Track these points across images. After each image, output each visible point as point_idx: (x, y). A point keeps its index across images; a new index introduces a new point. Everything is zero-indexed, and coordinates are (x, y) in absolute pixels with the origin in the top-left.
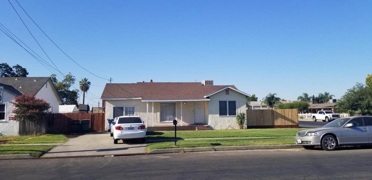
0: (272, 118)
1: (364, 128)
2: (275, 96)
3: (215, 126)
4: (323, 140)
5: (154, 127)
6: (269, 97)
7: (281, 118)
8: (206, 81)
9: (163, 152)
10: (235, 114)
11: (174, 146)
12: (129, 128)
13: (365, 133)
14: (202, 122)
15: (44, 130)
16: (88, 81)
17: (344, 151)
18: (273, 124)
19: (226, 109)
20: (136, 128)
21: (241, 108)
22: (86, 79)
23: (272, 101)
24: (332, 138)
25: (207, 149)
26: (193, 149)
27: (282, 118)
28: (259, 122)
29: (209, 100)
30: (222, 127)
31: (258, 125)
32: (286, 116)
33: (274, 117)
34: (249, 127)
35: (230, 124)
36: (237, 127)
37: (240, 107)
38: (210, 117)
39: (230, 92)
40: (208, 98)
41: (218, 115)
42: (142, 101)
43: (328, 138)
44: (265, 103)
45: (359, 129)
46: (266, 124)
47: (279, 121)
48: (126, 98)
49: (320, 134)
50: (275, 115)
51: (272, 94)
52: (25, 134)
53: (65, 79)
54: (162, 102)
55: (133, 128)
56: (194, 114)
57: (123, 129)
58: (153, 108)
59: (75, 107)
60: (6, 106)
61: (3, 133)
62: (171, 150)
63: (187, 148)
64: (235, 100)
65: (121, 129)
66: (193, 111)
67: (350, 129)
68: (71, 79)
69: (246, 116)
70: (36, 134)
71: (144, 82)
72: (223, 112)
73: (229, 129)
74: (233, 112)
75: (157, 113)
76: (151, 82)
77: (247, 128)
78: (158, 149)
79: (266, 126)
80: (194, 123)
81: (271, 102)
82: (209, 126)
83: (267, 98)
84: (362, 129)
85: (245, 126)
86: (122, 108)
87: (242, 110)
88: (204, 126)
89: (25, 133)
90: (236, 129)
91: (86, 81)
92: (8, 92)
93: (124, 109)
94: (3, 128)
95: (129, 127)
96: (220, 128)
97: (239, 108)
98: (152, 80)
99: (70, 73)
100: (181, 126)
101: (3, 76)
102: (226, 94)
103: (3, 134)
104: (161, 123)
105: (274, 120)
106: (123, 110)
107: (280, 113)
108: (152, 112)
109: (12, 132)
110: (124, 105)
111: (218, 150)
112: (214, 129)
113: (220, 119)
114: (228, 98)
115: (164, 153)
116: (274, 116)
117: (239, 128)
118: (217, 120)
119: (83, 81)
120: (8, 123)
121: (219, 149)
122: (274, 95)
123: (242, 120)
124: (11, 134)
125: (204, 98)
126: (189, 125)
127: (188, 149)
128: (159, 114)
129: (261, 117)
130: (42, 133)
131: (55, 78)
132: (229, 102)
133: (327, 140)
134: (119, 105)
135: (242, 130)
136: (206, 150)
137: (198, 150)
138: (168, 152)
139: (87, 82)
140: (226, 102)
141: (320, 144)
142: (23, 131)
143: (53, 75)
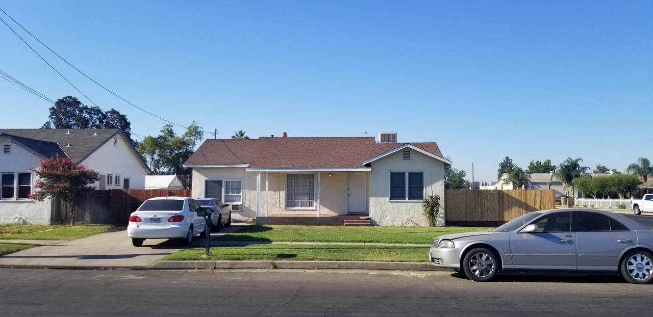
0: (499, 206)
1: (566, 236)
2: (580, 163)
3: (381, 219)
4: (466, 257)
5: (267, 217)
6: (566, 166)
7: (517, 208)
8: (382, 135)
9: (176, 267)
10: (420, 197)
11: (204, 256)
12: (151, 219)
13: (568, 247)
14: (362, 211)
15: (88, 218)
16: (245, 135)
17: (515, 283)
18: (501, 217)
19: (404, 187)
20: (165, 219)
21: (434, 186)
22: (243, 132)
23: (573, 173)
24: (488, 254)
25: (259, 264)
26: (233, 264)
27: (521, 207)
28: (472, 215)
29: (369, 169)
30: (394, 222)
31: (468, 220)
32: (528, 203)
33: (503, 205)
34: (448, 223)
35: (411, 216)
36: (424, 222)
37: (431, 183)
38: (372, 200)
39: (412, 156)
40: (368, 165)
41: (388, 199)
42: (247, 170)
43: (477, 255)
44: (557, 176)
45: (555, 237)
46: (487, 219)
47: (514, 213)
48: (225, 165)
49: (461, 245)
50: (506, 200)
51: (574, 159)
52: (60, 222)
53: (187, 133)
54: (289, 173)
55: (159, 219)
56: (349, 195)
57: (140, 221)
58: (267, 182)
59: (175, 178)
60: (32, 175)
61: (27, 219)
62: (192, 263)
63: (225, 261)
64: (421, 171)
65: (137, 219)
66: (345, 191)
67: (532, 237)
68: (197, 132)
69: (442, 202)
70: (73, 223)
71: (273, 136)
72: (396, 193)
73: (408, 226)
74: (416, 193)
75: (281, 192)
76: (284, 136)
77: (444, 224)
78: (171, 260)
79: (485, 222)
80: (346, 213)
81: (570, 175)
82: (370, 219)
83: (562, 168)
84: (561, 238)
85: (440, 220)
86: (219, 183)
87: (435, 189)
88: (359, 219)
89: (59, 220)
90: (423, 225)
91: (242, 135)
92: (33, 153)
93: (224, 184)
94: (27, 212)
95: (152, 216)
96: (390, 224)
97: (429, 186)
98: (285, 134)
99: (194, 121)
100: (318, 216)
101: (93, 128)
102: (405, 158)
103: (27, 221)
104: (286, 210)
105: (503, 211)
106: (221, 186)
107: (517, 197)
108: (265, 190)
109: (41, 218)
110: (224, 177)
111: (280, 268)
112: (378, 226)
113: (391, 206)
114: (406, 167)
115: (177, 269)
116: (503, 203)
117: (427, 225)
118: (386, 207)
119: (238, 136)
120: (35, 203)
121: (283, 266)
122: (577, 160)
123: (432, 209)
124: (39, 221)
125: (362, 167)
126: (337, 215)
127: (223, 263)
128: (283, 194)
129: (477, 204)
130: (86, 221)
131: (171, 130)
132: (410, 174)
133: (475, 258)
134: (216, 177)
135: (435, 228)
136: (259, 266)
137: (242, 266)
138: (186, 267)
139: (243, 137)
140: (403, 174)
141: (458, 265)
142: (58, 218)
143: (167, 125)
